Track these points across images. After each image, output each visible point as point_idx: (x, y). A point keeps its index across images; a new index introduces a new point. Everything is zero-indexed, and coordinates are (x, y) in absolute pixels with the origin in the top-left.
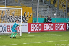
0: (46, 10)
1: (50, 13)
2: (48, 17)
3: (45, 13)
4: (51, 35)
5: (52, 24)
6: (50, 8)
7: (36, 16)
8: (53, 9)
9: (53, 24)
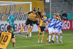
0: (60, 4)
1: (65, 8)
2: (62, 13)
3: (60, 8)
4: (67, 34)
5: (68, 22)
6: (65, 2)
7: (49, 12)
8: (69, 3)
9: (70, 21)
